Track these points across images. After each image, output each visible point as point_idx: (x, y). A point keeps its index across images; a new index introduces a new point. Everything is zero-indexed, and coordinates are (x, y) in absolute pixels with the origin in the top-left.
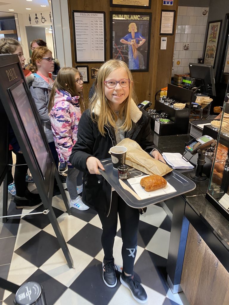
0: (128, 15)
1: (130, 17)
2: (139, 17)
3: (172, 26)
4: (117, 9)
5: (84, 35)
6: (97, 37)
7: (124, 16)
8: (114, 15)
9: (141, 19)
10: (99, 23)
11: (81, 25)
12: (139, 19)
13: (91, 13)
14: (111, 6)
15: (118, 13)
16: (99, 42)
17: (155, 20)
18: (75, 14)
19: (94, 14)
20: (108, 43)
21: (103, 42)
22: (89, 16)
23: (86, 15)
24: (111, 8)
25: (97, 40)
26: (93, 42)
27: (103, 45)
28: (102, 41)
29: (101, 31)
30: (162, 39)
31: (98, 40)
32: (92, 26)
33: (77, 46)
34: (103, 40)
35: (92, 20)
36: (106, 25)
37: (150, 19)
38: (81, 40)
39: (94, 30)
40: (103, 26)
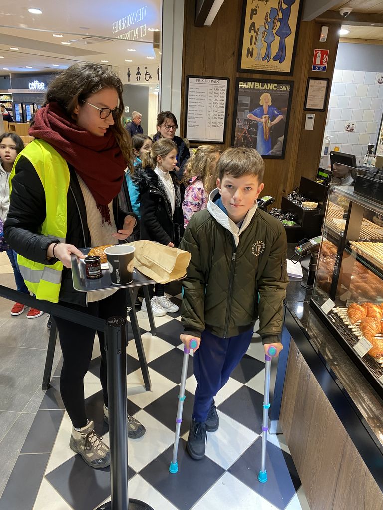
0: (261, 84)
1: (263, 86)
2: (275, 87)
3: (323, 100)
4: (245, 75)
5: (199, 106)
6: (216, 109)
7: (254, 84)
8: (240, 83)
9: (278, 88)
10: (220, 91)
11: (196, 94)
12: (275, 89)
13: (211, 80)
14: (237, 72)
15: (246, 80)
16: (217, 117)
17: (298, 91)
18: (190, 80)
19: (215, 80)
20: (230, 118)
21: (224, 117)
22: (207, 83)
23: (204, 81)
24: (237, 73)
25: (216, 113)
26: (209, 116)
27: (223, 121)
28: (222, 115)
29: (222, 102)
30: (308, 115)
31: (218, 113)
32: (211, 95)
33: (188, 120)
34: (224, 114)
35: (211, 88)
36: (230, 95)
37: (291, 89)
38: (194, 112)
39: (213, 101)
40: (225, 95)
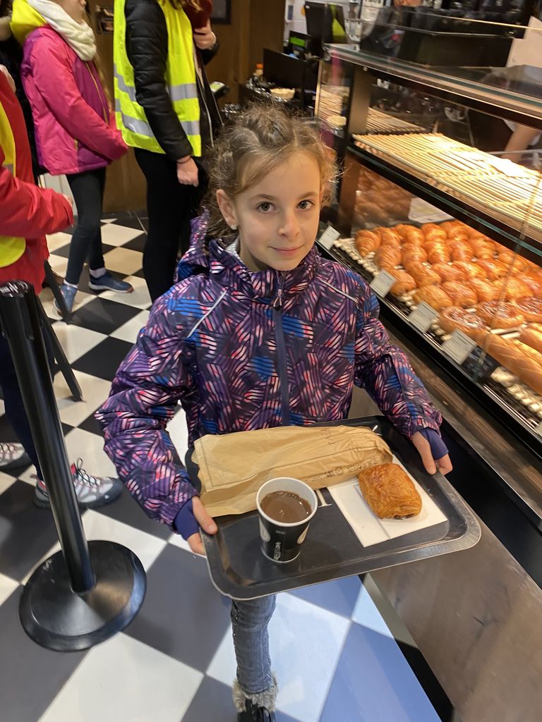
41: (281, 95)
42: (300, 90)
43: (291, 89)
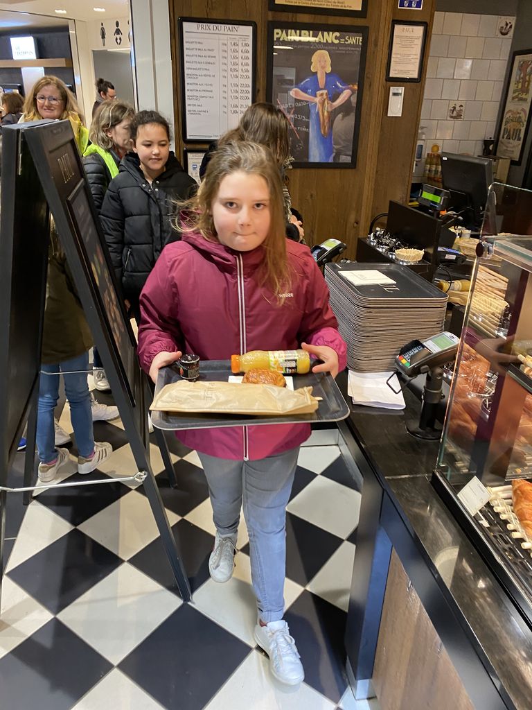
0: (311, 32)
1: (315, 37)
2: (336, 38)
3: (418, 61)
4: (284, 17)
5: (205, 75)
6: (235, 81)
7: (300, 33)
8: (276, 31)
9: (342, 41)
10: (240, 48)
11: (198, 53)
12: (337, 42)
13: (223, 26)
14: (270, 9)
15: (286, 26)
16: (239, 95)
17: (376, 45)
18: (186, 25)
19: (230, 26)
20: (261, 96)
21: (250, 96)
22: (217, 32)
23: (211, 28)
24: (270, 13)
25: (235, 88)
26: (224, 95)
28: (247, 92)
29: (246, 67)
30: (393, 90)
31: (239, 89)
32: (225, 55)
33: (187, 102)
34: (250, 89)
35: (226, 42)
36: (258, 54)
37: (365, 42)
38: (198, 88)
39: (230, 66)
40: (250, 55)
41: (408, 257)
42: (431, 251)
43: (421, 250)
